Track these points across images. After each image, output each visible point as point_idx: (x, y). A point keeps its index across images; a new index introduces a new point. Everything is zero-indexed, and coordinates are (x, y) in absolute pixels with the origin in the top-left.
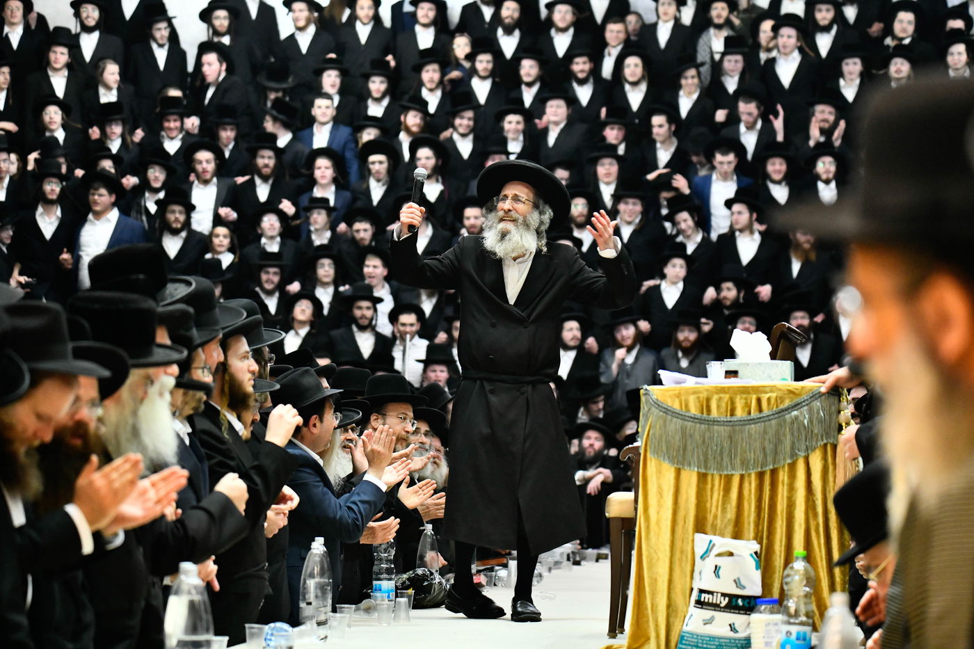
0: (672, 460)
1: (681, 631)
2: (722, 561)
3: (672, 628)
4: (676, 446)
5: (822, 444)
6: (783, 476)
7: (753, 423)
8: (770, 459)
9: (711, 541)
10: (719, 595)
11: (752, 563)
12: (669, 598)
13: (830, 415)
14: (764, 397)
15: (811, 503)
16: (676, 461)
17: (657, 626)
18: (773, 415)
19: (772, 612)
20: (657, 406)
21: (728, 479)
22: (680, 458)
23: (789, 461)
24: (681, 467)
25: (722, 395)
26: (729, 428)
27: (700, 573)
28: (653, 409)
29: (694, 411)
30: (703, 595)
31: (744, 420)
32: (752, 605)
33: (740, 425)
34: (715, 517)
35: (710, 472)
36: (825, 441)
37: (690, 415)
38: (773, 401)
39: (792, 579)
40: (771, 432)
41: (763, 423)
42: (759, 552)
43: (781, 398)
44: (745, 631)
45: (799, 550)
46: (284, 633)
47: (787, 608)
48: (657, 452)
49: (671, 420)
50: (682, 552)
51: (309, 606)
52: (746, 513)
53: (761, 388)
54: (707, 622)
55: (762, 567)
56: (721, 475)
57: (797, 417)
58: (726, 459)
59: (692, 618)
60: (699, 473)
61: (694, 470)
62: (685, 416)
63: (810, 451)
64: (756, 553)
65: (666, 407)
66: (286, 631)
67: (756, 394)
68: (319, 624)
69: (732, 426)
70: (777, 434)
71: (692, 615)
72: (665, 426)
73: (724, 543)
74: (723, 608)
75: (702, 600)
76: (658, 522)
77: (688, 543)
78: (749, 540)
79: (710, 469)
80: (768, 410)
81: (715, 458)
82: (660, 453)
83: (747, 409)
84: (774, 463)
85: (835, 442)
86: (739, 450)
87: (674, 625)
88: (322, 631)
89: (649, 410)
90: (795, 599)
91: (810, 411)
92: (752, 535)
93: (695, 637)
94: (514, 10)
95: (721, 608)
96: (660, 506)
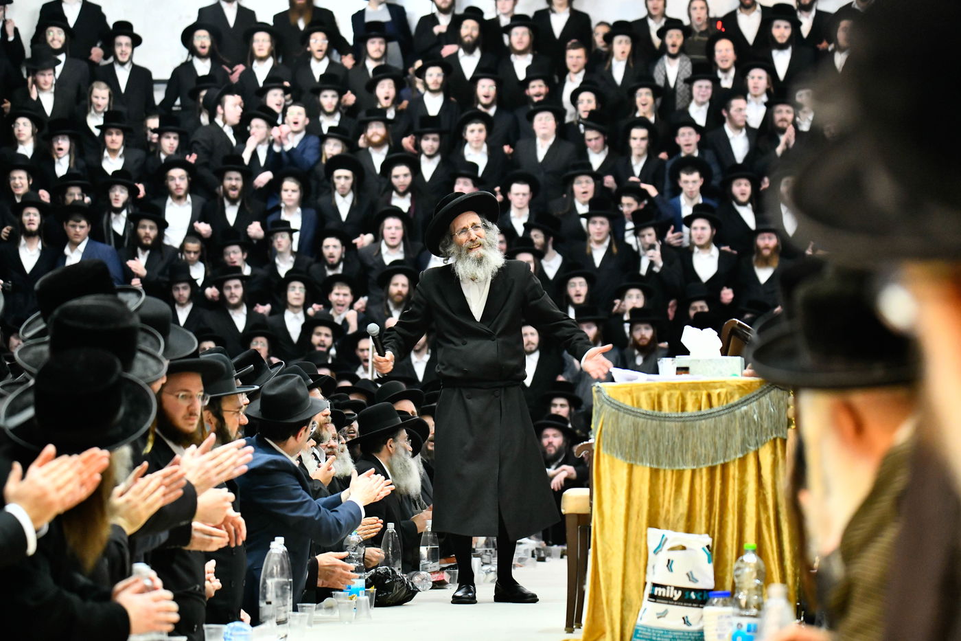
0: (625, 456)
1: (635, 625)
2: (675, 556)
3: (627, 622)
4: (628, 443)
5: (772, 438)
6: (733, 471)
7: (704, 419)
8: (720, 453)
9: (663, 536)
10: (673, 589)
11: (704, 556)
12: (623, 592)
13: (779, 411)
14: (714, 393)
15: (761, 496)
16: (628, 457)
17: (612, 620)
18: (723, 410)
19: (725, 605)
20: (609, 403)
21: (680, 474)
22: (633, 455)
23: (740, 455)
24: (634, 463)
25: (673, 391)
26: (680, 423)
27: (654, 567)
28: (606, 406)
29: (645, 407)
30: (657, 589)
31: (695, 416)
32: (704, 598)
33: (690, 421)
34: (668, 511)
35: (662, 467)
36: (774, 436)
37: (642, 412)
38: (723, 396)
39: (743, 572)
40: (721, 427)
41: (713, 419)
42: (711, 545)
43: (731, 393)
44: (698, 623)
45: (750, 543)
46: (243, 633)
47: (738, 600)
48: (610, 448)
49: (624, 416)
50: (636, 547)
51: (269, 606)
52: (698, 508)
53: (711, 384)
54: (661, 616)
55: (714, 561)
56: (673, 471)
57: (746, 413)
58: (678, 455)
59: (646, 612)
60: (651, 469)
61: (646, 465)
62: (637, 412)
63: (760, 445)
64: (708, 547)
65: (618, 404)
66: (245, 630)
67: (706, 390)
68: (279, 623)
69: (684, 421)
70: (727, 428)
71: (645, 609)
72: (618, 423)
73: (677, 537)
74: (676, 601)
75: (656, 593)
76: (612, 518)
77: (641, 537)
78: (700, 534)
79: (662, 464)
80: (719, 405)
81: (666, 453)
82: (612, 449)
83: (697, 405)
84: (725, 457)
85: (785, 437)
86: (690, 446)
87: (628, 618)
88: (282, 630)
89: (602, 406)
90: (746, 592)
91: (760, 406)
92: (704, 529)
93: (649, 630)
94: (473, 28)
95: (674, 601)
96: (613, 501)
